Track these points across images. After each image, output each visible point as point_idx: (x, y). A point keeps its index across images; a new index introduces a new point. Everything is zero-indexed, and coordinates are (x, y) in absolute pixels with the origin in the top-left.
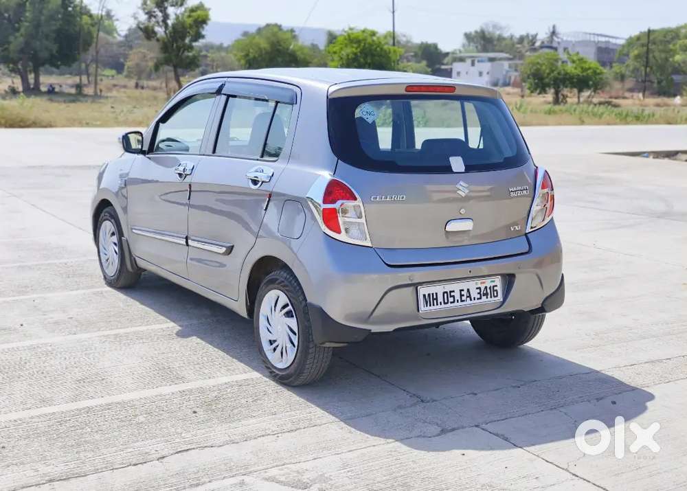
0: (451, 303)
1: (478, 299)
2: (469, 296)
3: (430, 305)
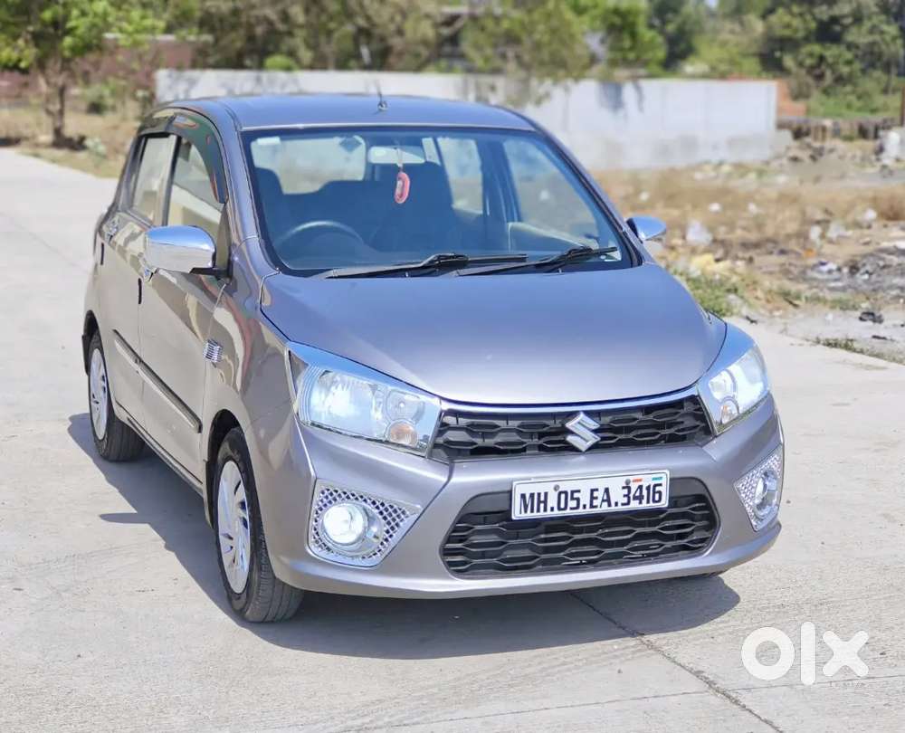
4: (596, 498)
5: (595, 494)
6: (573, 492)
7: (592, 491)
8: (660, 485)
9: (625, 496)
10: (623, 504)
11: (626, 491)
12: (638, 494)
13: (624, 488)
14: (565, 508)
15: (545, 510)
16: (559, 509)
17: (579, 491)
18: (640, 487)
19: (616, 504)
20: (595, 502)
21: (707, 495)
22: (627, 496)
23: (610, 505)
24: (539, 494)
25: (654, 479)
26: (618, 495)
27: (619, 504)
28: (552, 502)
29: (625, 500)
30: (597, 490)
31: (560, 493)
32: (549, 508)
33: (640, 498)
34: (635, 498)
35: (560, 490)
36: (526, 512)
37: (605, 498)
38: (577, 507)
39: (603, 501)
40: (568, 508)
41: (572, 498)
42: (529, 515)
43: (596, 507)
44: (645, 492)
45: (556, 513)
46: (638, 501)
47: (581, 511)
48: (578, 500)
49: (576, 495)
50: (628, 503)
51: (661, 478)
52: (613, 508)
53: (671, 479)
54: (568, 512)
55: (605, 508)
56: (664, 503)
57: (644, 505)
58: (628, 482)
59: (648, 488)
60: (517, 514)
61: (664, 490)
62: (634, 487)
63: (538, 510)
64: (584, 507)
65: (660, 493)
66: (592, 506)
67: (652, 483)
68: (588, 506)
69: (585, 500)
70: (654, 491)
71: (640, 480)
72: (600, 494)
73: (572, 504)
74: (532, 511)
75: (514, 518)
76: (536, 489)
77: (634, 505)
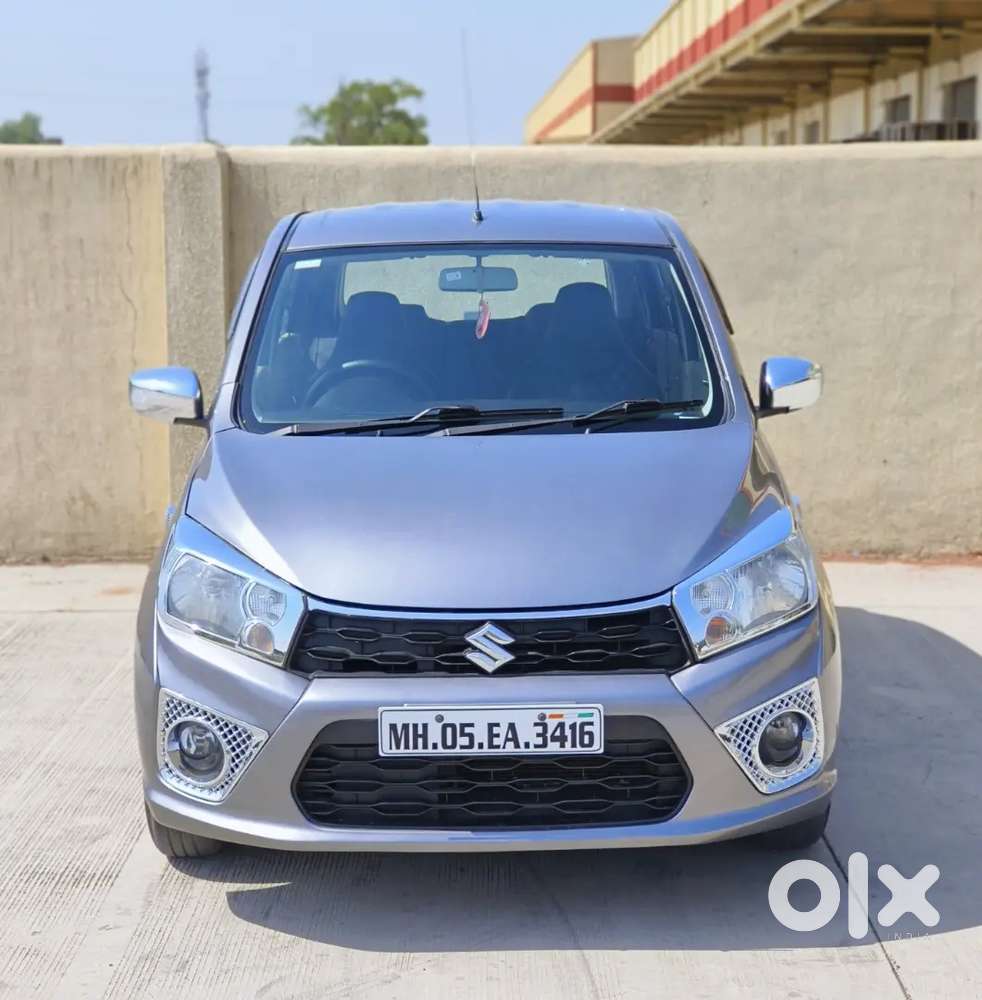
4: (498, 736)
5: (496, 730)
6: (463, 726)
7: (491, 726)
8: (591, 724)
9: (538, 735)
10: (536, 746)
11: (540, 729)
12: (558, 733)
13: (536, 724)
14: (453, 746)
15: (425, 746)
16: (445, 746)
17: (472, 725)
18: (561, 725)
19: (527, 745)
20: (496, 741)
21: (669, 741)
22: (543, 735)
23: (517, 746)
24: (415, 726)
25: (580, 715)
26: (528, 734)
27: (531, 746)
28: (434, 736)
29: (540, 741)
30: (498, 725)
31: (445, 727)
32: (430, 746)
33: (562, 740)
34: (554, 739)
35: (444, 722)
36: (398, 747)
37: (510, 736)
38: (471, 746)
39: (507, 740)
40: (458, 747)
41: (463, 734)
42: (402, 751)
43: (498, 747)
44: (568, 732)
45: (440, 750)
46: (558, 744)
47: (475, 750)
48: (471, 736)
49: (467, 730)
50: (544, 745)
51: (592, 715)
52: (522, 750)
53: (605, 717)
54: (457, 751)
55: (510, 748)
56: (598, 748)
57: (568, 748)
58: (543, 717)
59: (573, 727)
60: (386, 748)
61: (597, 729)
62: (552, 724)
63: (416, 747)
64: (481, 746)
65: (591, 734)
66: (491, 746)
67: (579, 721)
68: (486, 745)
69: (481, 736)
70: (581, 731)
71: (561, 716)
72: (502, 730)
73: (465, 741)
74: (407, 747)
75: (381, 754)
76: (411, 719)
77: (554, 748)
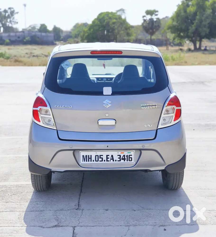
0: (100, 161)
1: (118, 161)
2: (113, 159)
3: (87, 161)
